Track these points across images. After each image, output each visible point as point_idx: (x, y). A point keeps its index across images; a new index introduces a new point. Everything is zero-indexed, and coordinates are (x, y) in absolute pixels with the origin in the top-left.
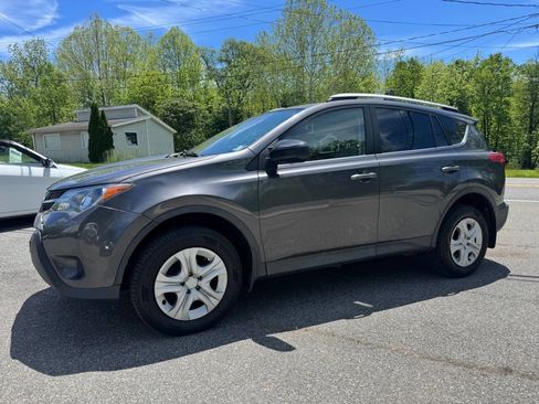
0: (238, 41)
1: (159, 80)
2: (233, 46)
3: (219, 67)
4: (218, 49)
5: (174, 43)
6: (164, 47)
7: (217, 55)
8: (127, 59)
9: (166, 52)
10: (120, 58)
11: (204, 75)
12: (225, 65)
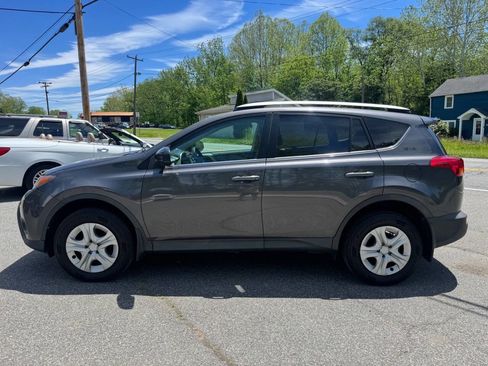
0: (384, 18)
1: (306, 64)
2: (380, 23)
3: (363, 45)
4: (364, 28)
5: (322, 29)
6: (314, 32)
7: (363, 35)
8: (282, 46)
9: (314, 37)
10: (277, 46)
11: (348, 54)
12: (370, 43)
